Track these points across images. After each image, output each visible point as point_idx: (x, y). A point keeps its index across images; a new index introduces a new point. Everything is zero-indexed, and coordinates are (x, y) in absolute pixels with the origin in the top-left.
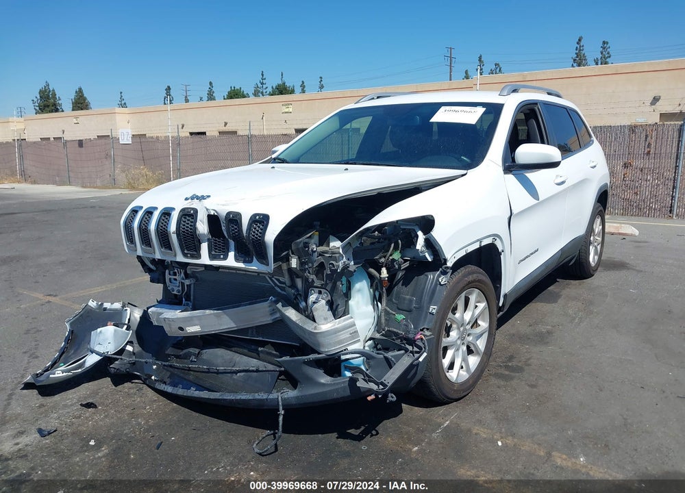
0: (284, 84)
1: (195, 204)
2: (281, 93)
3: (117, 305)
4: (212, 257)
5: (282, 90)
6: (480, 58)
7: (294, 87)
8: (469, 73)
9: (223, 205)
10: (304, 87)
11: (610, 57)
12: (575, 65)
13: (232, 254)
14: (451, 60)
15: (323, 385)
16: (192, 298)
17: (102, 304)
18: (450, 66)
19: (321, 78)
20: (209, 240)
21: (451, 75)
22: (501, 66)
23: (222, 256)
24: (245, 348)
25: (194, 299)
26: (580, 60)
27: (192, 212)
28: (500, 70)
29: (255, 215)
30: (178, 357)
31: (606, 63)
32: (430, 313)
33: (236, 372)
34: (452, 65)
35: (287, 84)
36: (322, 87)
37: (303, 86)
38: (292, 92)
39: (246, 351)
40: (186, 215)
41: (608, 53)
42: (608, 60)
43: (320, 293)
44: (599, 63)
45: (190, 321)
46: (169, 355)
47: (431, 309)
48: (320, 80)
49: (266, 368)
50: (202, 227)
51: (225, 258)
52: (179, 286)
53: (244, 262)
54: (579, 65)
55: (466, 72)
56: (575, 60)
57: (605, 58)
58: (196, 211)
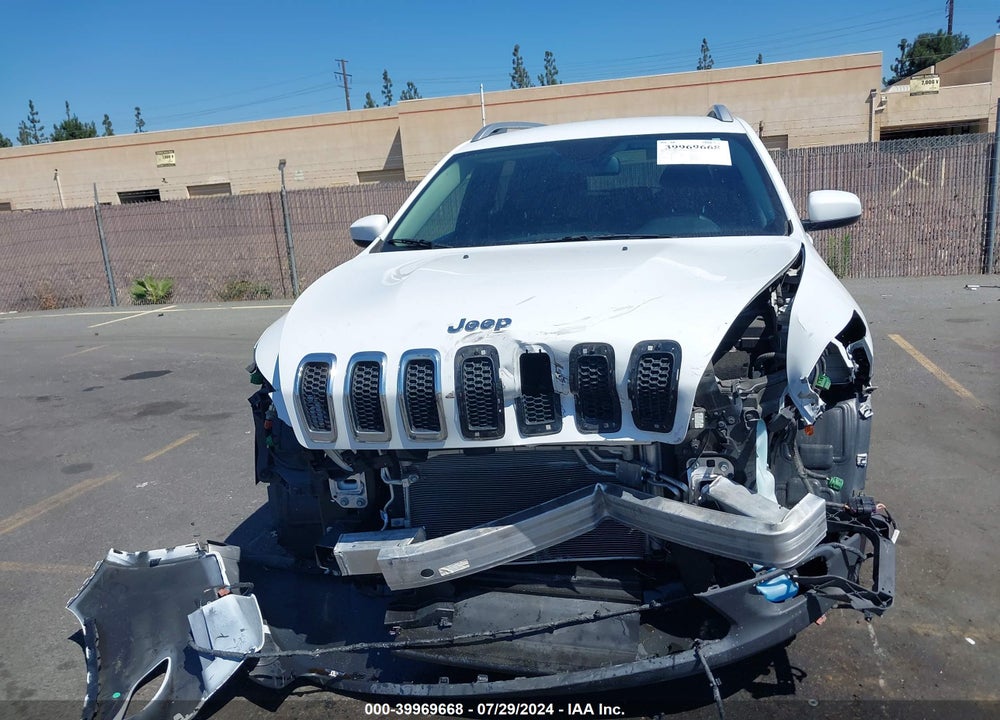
0: (76, 120)
1: (486, 337)
2: (73, 136)
3: (185, 551)
4: (525, 431)
5: (72, 131)
6: (385, 75)
7: (93, 124)
8: (372, 97)
9: (559, 333)
10: (110, 124)
11: (557, 73)
12: (515, 84)
13: (569, 422)
14: (345, 78)
15: (774, 619)
16: (407, 510)
17: (144, 555)
18: (346, 87)
19: (137, 109)
20: (517, 401)
21: (348, 100)
22: (416, 86)
23: (548, 427)
24: (540, 582)
25: (411, 513)
26: (520, 79)
27: (483, 352)
28: (415, 92)
29: (644, 344)
30: (408, 626)
31: (554, 83)
32: (858, 466)
33: (550, 630)
34: (348, 86)
35: (82, 121)
36: (141, 124)
37: (107, 122)
38: (92, 134)
39: (543, 587)
40: (470, 360)
41: (554, 68)
42: (555, 77)
43: (710, 464)
44: (545, 82)
45: (447, 556)
46: (390, 627)
47: (859, 460)
48: (136, 112)
49: (609, 611)
50: (511, 379)
51: (556, 429)
52: (361, 494)
53: (601, 431)
54: (520, 86)
55: (368, 96)
56: (513, 77)
57: (552, 75)
58: (493, 351)
